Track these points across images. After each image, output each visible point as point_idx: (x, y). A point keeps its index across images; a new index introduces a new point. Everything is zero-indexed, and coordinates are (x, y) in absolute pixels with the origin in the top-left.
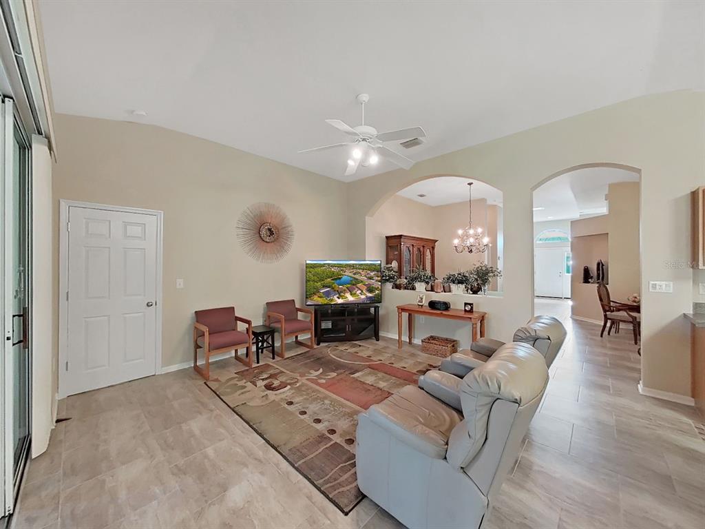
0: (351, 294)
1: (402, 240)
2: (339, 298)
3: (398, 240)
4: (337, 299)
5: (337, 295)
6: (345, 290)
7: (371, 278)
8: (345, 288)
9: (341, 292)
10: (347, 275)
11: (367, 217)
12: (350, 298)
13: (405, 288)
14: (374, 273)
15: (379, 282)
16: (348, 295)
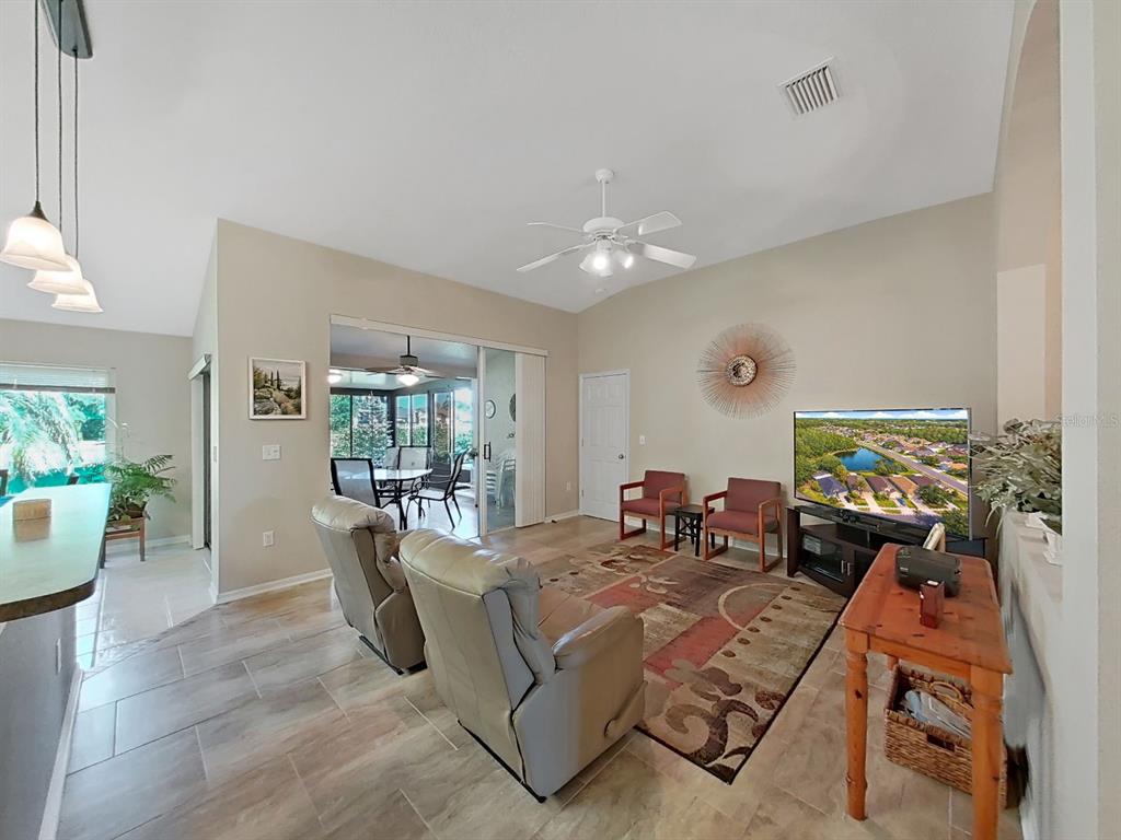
0: (876, 497)
2: (848, 500)
4: (844, 502)
5: (845, 494)
6: (861, 484)
7: (930, 462)
8: (860, 478)
9: (854, 487)
10: (869, 447)
12: (874, 508)
14: (942, 448)
15: (960, 475)
16: (868, 497)
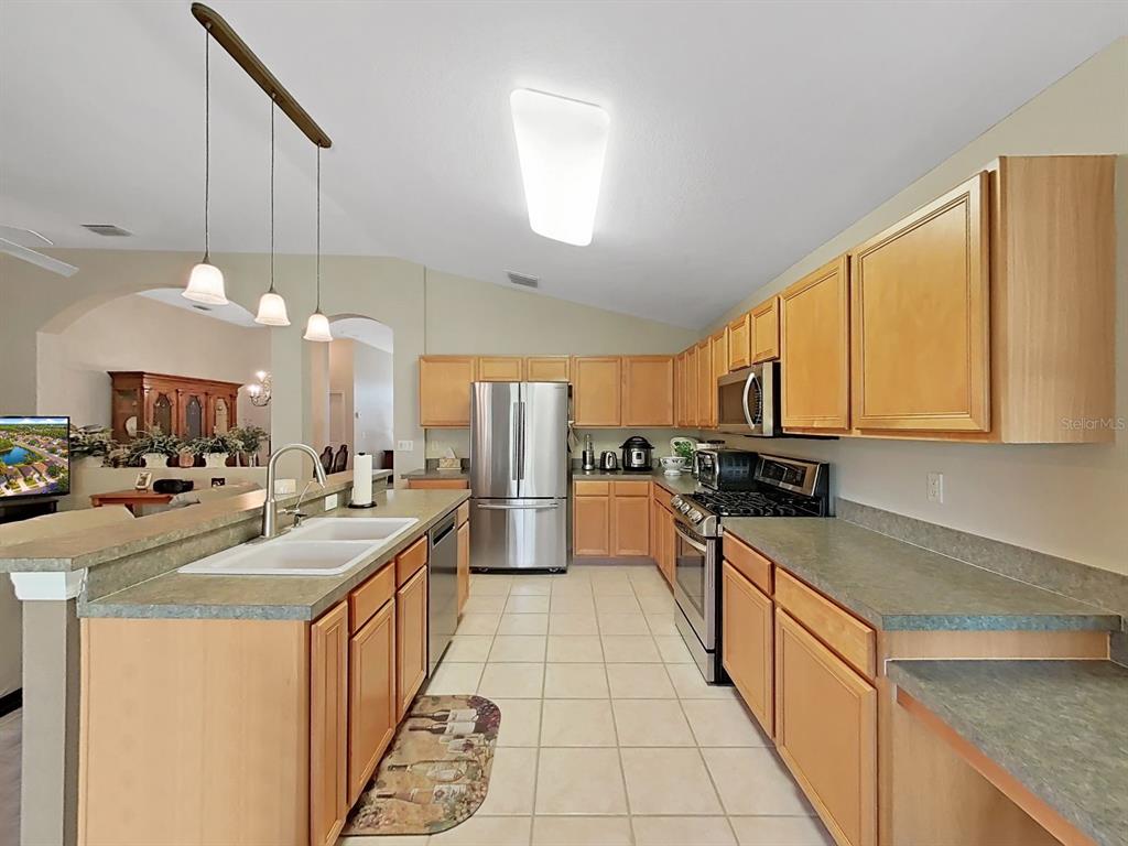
0: (25, 480)
1: (145, 381)
2: (7, 487)
3: (138, 381)
4: (5, 489)
5: (5, 483)
6: (16, 473)
7: (53, 451)
8: (16, 469)
9: (11, 477)
10: (20, 445)
11: (39, 334)
12: (24, 488)
13: (126, 465)
14: (58, 441)
15: (65, 457)
16: (21, 482)
